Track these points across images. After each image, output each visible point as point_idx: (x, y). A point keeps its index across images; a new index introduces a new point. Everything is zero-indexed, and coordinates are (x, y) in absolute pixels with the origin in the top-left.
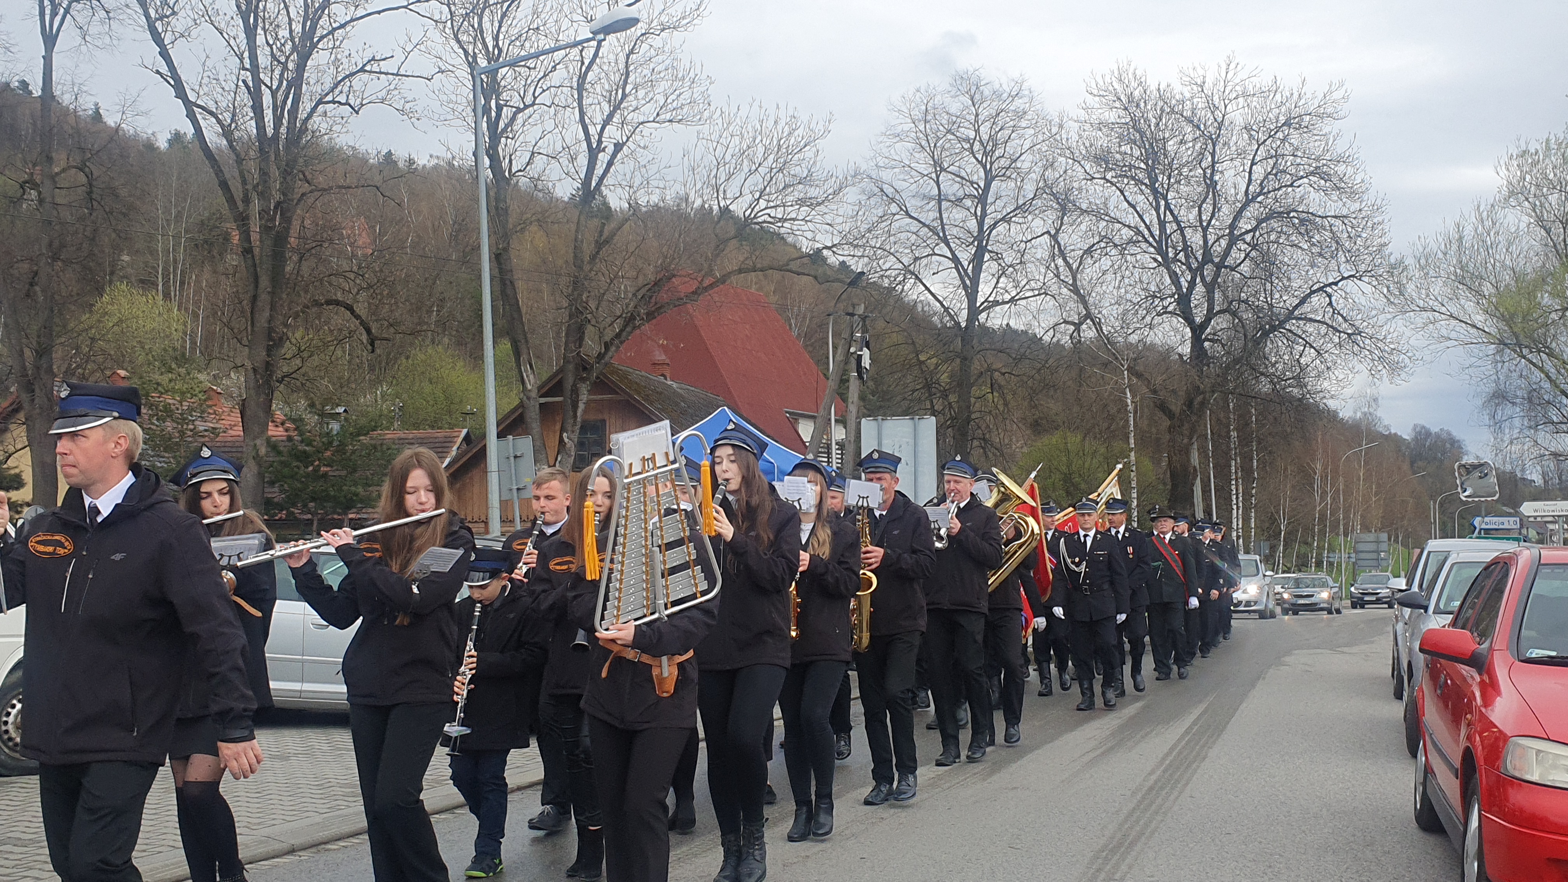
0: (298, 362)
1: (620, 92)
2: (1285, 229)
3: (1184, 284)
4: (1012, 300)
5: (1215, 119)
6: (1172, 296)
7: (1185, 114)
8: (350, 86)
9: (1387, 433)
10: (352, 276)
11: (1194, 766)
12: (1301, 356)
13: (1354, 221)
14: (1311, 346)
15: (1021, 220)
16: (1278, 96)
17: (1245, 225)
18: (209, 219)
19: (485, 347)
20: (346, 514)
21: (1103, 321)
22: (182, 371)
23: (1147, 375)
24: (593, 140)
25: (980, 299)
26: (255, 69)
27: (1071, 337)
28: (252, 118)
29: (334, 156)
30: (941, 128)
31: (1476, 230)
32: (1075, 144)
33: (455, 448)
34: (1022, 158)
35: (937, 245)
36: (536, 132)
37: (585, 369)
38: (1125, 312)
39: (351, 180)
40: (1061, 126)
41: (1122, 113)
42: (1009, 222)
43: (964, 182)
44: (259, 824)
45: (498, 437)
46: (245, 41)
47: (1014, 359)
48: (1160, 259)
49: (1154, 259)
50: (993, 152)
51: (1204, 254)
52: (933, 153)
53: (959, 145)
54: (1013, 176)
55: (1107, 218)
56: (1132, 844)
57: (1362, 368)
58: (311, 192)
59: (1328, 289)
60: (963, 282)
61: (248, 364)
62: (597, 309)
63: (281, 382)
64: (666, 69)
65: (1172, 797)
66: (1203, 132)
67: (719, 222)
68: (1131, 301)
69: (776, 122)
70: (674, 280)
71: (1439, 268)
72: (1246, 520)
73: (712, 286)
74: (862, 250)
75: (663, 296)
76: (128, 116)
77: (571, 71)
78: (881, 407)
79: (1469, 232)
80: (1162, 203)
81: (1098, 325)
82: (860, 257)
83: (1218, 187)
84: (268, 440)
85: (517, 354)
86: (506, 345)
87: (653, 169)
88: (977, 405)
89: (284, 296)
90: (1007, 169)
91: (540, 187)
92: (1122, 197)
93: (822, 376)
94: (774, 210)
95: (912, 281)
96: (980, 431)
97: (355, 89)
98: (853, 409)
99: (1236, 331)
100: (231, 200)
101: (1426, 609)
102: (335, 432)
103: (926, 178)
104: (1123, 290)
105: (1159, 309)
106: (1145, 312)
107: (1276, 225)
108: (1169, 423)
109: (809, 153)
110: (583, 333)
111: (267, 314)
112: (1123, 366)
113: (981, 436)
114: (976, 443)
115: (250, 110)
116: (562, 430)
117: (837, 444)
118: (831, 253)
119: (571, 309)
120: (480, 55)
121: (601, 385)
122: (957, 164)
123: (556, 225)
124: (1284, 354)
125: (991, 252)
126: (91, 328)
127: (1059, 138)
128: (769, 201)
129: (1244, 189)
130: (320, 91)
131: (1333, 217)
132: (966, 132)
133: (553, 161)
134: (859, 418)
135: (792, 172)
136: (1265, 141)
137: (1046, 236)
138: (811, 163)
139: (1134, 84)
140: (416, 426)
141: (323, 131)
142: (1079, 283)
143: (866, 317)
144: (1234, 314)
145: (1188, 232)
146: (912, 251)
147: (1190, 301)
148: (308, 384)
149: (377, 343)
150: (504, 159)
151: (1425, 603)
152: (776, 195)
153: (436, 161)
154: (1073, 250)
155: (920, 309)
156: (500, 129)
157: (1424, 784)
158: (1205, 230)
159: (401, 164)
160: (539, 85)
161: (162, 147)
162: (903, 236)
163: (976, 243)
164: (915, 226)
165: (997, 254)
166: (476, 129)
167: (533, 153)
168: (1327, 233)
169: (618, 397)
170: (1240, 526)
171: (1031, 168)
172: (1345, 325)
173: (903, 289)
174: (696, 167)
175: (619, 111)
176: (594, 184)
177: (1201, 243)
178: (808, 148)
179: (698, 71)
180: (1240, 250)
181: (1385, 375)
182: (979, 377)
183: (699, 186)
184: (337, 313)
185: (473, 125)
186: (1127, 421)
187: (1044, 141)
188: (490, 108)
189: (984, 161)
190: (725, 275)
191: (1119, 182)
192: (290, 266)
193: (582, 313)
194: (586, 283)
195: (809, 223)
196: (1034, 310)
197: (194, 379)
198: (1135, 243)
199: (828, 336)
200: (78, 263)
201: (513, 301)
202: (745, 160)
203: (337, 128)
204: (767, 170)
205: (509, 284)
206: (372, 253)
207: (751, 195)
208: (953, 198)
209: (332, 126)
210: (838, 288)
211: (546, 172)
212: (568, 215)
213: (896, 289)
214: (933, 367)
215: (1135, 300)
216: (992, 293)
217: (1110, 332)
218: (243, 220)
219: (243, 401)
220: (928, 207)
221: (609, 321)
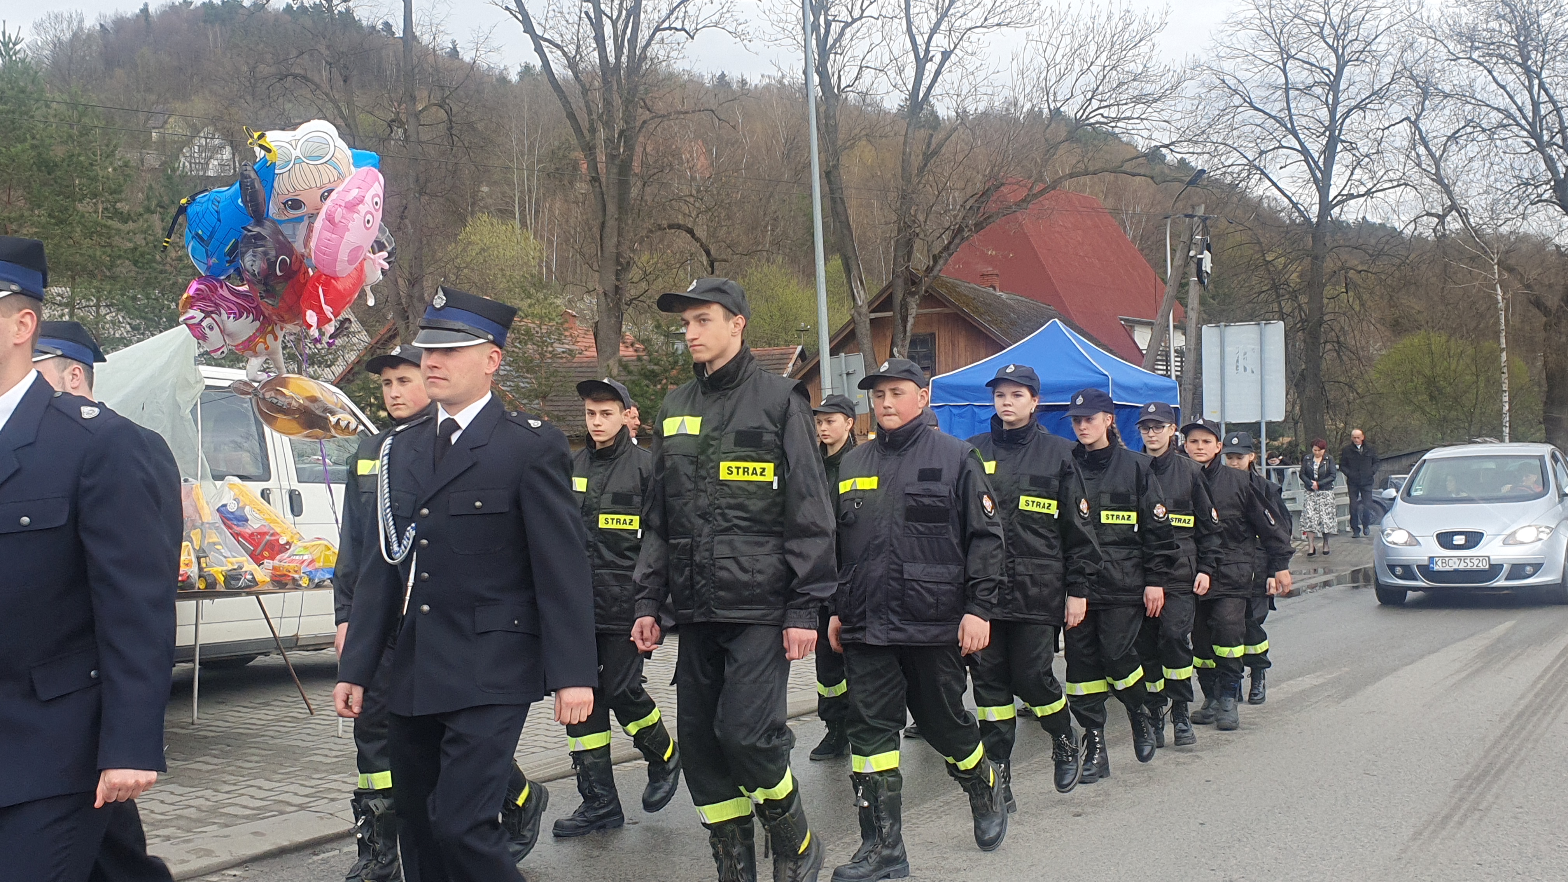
0: (644, 285)
3: (1561, 170)
4: (1368, 193)
6: (1548, 183)
8: (686, 12)
15: (1377, 107)
18: (559, 149)
19: (817, 264)
21: (1470, 212)
22: (540, 296)
23: (1520, 269)
24: (920, 50)
25: (1333, 192)
27: (1434, 230)
28: (594, 50)
29: (672, 81)
30: (1288, 13)
32: (1436, 22)
33: (790, 365)
34: (1377, 40)
35: (1285, 136)
36: (864, 46)
37: (914, 283)
38: (1496, 202)
39: (688, 105)
40: (1421, 4)
42: (1363, 109)
43: (1314, 69)
45: (831, 356)
47: (1371, 256)
49: (1526, 142)
50: (1345, 34)
52: (1279, 40)
53: (1308, 30)
54: (1368, 60)
55: (1473, 101)
56: (1501, 771)
58: (652, 118)
60: (1314, 176)
61: (599, 288)
62: (925, 222)
67: (1048, 126)
68: (1502, 190)
69: (1109, 18)
70: (1002, 188)
73: (1042, 192)
74: (1201, 146)
75: (992, 206)
76: (482, 52)
78: (1222, 311)
80: (1536, 82)
81: (1464, 216)
82: (1200, 154)
84: (620, 361)
85: (848, 270)
86: (837, 262)
87: (980, 75)
88: (1330, 305)
89: (630, 222)
90: (1362, 52)
91: (868, 101)
92: (1490, 77)
93: (1159, 280)
94: (1107, 109)
95: (1257, 176)
96: (1333, 334)
97: (690, 14)
98: (1193, 315)
100: (578, 130)
102: (680, 352)
103: (1271, 66)
104: (1492, 178)
105: (1533, 197)
106: (1517, 201)
108: (1545, 319)
109: (1144, 48)
110: (912, 246)
111: (615, 240)
112: (1493, 260)
113: (1335, 339)
114: (1329, 346)
115: (592, 41)
116: (893, 344)
117: (1176, 351)
118: (1169, 151)
119: (900, 223)
121: (931, 299)
122: (1306, 50)
123: (885, 139)
125: (1345, 141)
126: (457, 257)
127: (1419, 17)
128: (1101, 101)
130: (657, 19)
132: (1315, 15)
133: (881, 74)
134: (1199, 324)
135: (1126, 69)
137: (1405, 122)
138: (1146, 58)
141: (661, 58)
142: (1442, 172)
143: (1206, 218)
146: (1257, 144)
149: (716, 264)
150: (833, 75)
152: (1109, 94)
153: (767, 81)
154: (1436, 137)
155: (1266, 205)
156: (828, 46)
159: (735, 86)
161: (514, 80)
162: (1247, 129)
163: (1327, 133)
164: (1259, 117)
165: (1351, 143)
166: (805, 47)
167: (861, 67)
169: (946, 311)
171: (1388, 50)
173: (1247, 186)
174: (1025, 70)
175: (946, 19)
176: (921, 95)
178: (1143, 43)
182: (1332, 276)
183: (1027, 91)
184: (678, 237)
185: (803, 44)
186: (1498, 318)
187: (1402, 20)
188: (819, 25)
189: (1335, 45)
190: (1055, 181)
191: (1487, 61)
192: (634, 192)
193: (910, 227)
194: (914, 196)
195: (1145, 121)
196: (1393, 202)
197: (551, 304)
198: (1505, 126)
199: (1165, 239)
200: (442, 196)
201: (843, 218)
202: (1076, 60)
203: (674, 54)
204: (1100, 68)
205: (839, 201)
206: (709, 178)
207: (1082, 96)
208: (1301, 87)
209: (669, 53)
210: (1177, 187)
211: (875, 86)
212: (896, 128)
213: (1240, 185)
214: (1280, 267)
215: (1506, 189)
216: (1345, 186)
217: (1478, 224)
218: (590, 149)
219: (596, 323)
220: (1274, 97)
221: (937, 233)
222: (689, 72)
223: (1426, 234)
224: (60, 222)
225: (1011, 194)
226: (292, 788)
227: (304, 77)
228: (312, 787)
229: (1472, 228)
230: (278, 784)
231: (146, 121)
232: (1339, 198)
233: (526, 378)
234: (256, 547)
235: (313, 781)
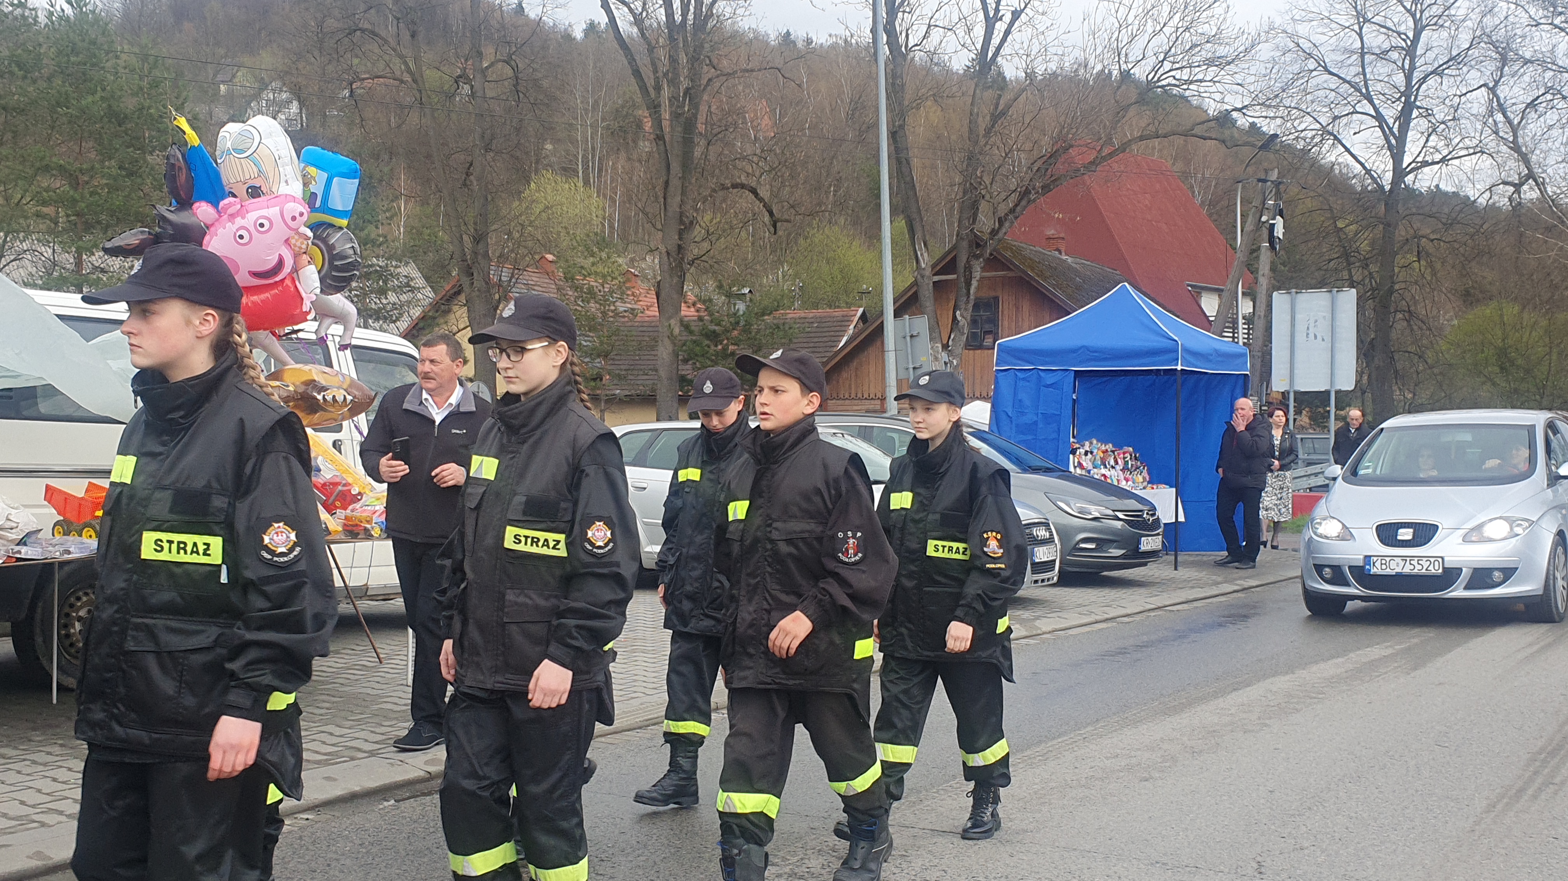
4: (1443, 160)
10: (755, 159)
15: (1455, 73)
18: (623, 107)
19: (884, 225)
21: (1548, 180)
22: (604, 255)
24: (989, 9)
25: (1407, 160)
27: (1510, 199)
28: (661, 7)
29: (737, 39)
33: (852, 327)
35: (1359, 102)
37: (978, 246)
39: (754, 63)
42: (1441, 75)
43: (1390, 33)
45: (895, 317)
47: (1444, 224)
52: (1356, 3)
54: (1447, 24)
58: (718, 77)
60: (1388, 142)
61: (662, 248)
62: (991, 184)
63: (691, 265)
67: (1119, 87)
70: (1071, 151)
73: (1111, 155)
74: (1274, 110)
75: (1060, 167)
76: (549, 8)
78: (1292, 278)
81: (1541, 185)
82: (1272, 118)
84: (681, 321)
85: (912, 232)
86: (902, 224)
87: (1051, 35)
88: (1401, 274)
89: (693, 181)
90: (1441, 16)
91: (936, 61)
93: (1228, 248)
94: (1179, 71)
95: (1330, 142)
96: (1404, 302)
98: (1264, 281)
100: (643, 88)
102: (741, 313)
103: (1347, 30)
110: (978, 208)
111: (678, 199)
113: (1406, 309)
114: (1399, 316)
116: (956, 308)
117: (1244, 318)
118: (1241, 115)
119: (965, 185)
121: (995, 262)
122: (1383, 14)
123: (952, 99)
125: (1421, 108)
126: (521, 215)
133: (949, 33)
134: (1269, 291)
135: (1200, 31)
137: (1483, 89)
138: (1221, 20)
140: (816, 306)
142: (1520, 140)
143: (1280, 184)
146: (1331, 109)
148: (716, 266)
149: (779, 224)
150: (901, 34)
152: (1181, 56)
153: (834, 40)
154: (1514, 104)
155: (1337, 172)
156: (897, 4)
159: (800, 44)
161: (579, 38)
162: (1321, 93)
163: (1403, 99)
164: (1333, 82)
165: (1427, 110)
166: (873, 5)
167: (929, 26)
169: (1011, 274)
171: (1467, 15)
173: (1319, 151)
174: (1097, 31)
176: (990, 55)
178: (1217, 4)
182: (1404, 244)
183: (1098, 52)
184: (741, 197)
189: (1413, 9)
190: (1123, 144)
192: (698, 152)
193: (976, 188)
194: (980, 157)
195: (1217, 84)
196: (1468, 170)
197: (614, 262)
199: (1236, 204)
200: (508, 153)
201: (908, 179)
202: (1149, 21)
203: (740, 11)
204: (1173, 29)
205: (904, 162)
206: (774, 136)
207: (1155, 57)
208: (1377, 51)
209: (735, 10)
210: (1248, 152)
211: (943, 44)
212: (964, 89)
213: (1313, 150)
214: (1351, 235)
216: (1420, 152)
217: (1555, 193)
218: (655, 107)
219: (659, 283)
220: (1349, 62)
221: (1003, 195)
222: (754, 31)
223: (1502, 203)
224: (130, 174)
225: (1079, 157)
226: (362, 735)
227: (373, 33)
228: (382, 734)
229: (1549, 197)
230: (350, 731)
231: (215, 76)
232: (1413, 165)
233: (589, 336)
234: (328, 497)
235: (383, 728)
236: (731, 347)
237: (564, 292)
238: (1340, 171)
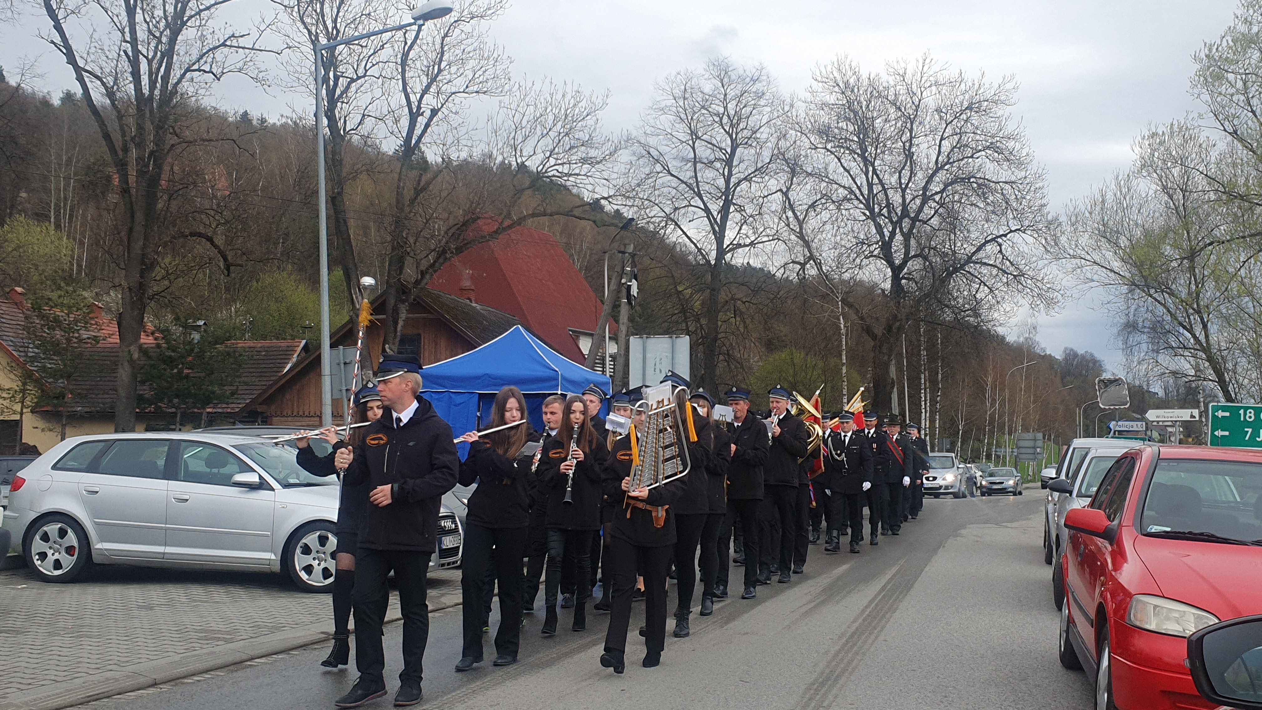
0: (166, 283)
1: (436, 67)
2: (966, 192)
3: (887, 234)
4: (752, 244)
5: (913, 103)
6: (877, 243)
7: (889, 98)
8: (214, 58)
9: (1043, 354)
10: (212, 213)
11: (887, 616)
12: (976, 292)
13: (1020, 186)
14: (985, 285)
15: (760, 180)
16: (963, 85)
17: (935, 187)
18: (94, 164)
19: (321, 273)
20: (204, 409)
21: (823, 262)
22: (70, 289)
23: (856, 305)
24: (413, 106)
25: (727, 242)
26: (134, 42)
27: (797, 275)
28: (131, 82)
29: (199, 114)
30: (697, 104)
31: (1115, 195)
32: (803, 120)
33: (295, 356)
34: (761, 130)
35: (693, 198)
36: (367, 98)
37: (404, 292)
38: (841, 255)
39: (213, 134)
40: (792, 106)
41: (840, 96)
42: (750, 181)
43: (715, 148)
44: (127, 662)
45: (331, 347)
46: (126, 19)
47: (753, 291)
48: (868, 214)
49: (863, 213)
50: (738, 125)
51: (902, 211)
52: (690, 124)
53: (711, 118)
54: (754, 144)
55: (827, 180)
56: (839, 677)
57: (1025, 302)
58: (179, 144)
59: (999, 240)
60: (713, 229)
61: (125, 284)
62: (415, 244)
64: (474, 50)
65: (870, 641)
66: (903, 113)
67: (515, 175)
68: (845, 247)
69: (564, 96)
70: (479, 221)
71: (1086, 224)
72: (932, 421)
73: (510, 227)
74: (632, 201)
75: (470, 234)
76: (27, 77)
77: (396, 49)
78: (646, 327)
79: (1109, 197)
80: (871, 169)
81: (819, 265)
82: (630, 206)
83: (914, 158)
84: (140, 348)
85: (349, 280)
86: (339, 272)
87: (463, 131)
88: (723, 327)
89: (156, 228)
90: (749, 139)
91: (369, 143)
92: (839, 164)
93: (598, 300)
94: (561, 166)
95: (672, 227)
96: (724, 347)
97: (217, 60)
98: (623, 329)
99: (926, 271)
100: (112, 148)
101: (1071, 493)
102: (196, 341)
103: (684, 144)
104: (839, 238)
105: (866, 253)
106: (855, 255)
107: (959, 188)
108: (872, 343)
109: (590, 121)
110: (404, 263)
111: (141, 243)
112: (838, 298)
113: (726, 352)
114: (721, 357)
115: (129, 75)
116: (386, 342)
117: (610, 356)
118: (607, 202)
119: (393, 243)
120: (322, 35)
121: (418, 306)
122: (709, 133)
123: (382, 175)
124: (964, 291)
125: (736, 204)
127: (790, 115)
128: (557, 159)
129: (934, 159)
130: (188, 61)
131: (1004, 182)
132: (717, 108)
133: (380, 122)
134: (628, 336)
135: (576, 137)
136: (952, 121)
137: (779, 193)
138: (592, 129)
139: (849, 73)
140: (264, 338)
141: (190, 94)
142: (804, 231)
143: (635, 255)
144: (925, 258)
145: (891, 193)
146: (673, 202)
147: (891, 247)
148: (174, 301)
149: (232, 268)
150: (340, 119)
151: (1070, 489)
152: (563, 155)
153: (284, 120)
154: (800, 205)
155: (678, 250)
156: (336, 96)
157: (1067, 632)
158: (904, 191)
159: (255, 122)
160: (370, 60)
161: (56, 104)
162: (666, 190)
163: (724, 197)
164: (675, 182)
165: (740, 206)
166: (317, 95)
167: (364, 115)
168: (999, 195)
169: (430, 316)
170: (928, 426)
171: (768, 138)
172: (1012, 269)
173: (665, 233)
174: (498, 130)
175: (435, 83)
176: (413, 142)
177: (900, 201)
178: (589, 117)
179: (501, 53)
180: (931, 208)
181: (1042, 309)
182: (725, 305)
183: (500, 146)
184: (199, 244)
185: (315, 92)
186: (841, 341)
187: (778, 117)
188: (329, 78)
189: (731, 132)
190: (520, 219)
191: (836, 151)
192: (160, 204)
193: (402, 246)
194: (406, 222)
195: (590, 178)
196: (769, 252)
197: (79, 296)
198: (849, 200)
199: (604, 270)
201: (345, 237)
202: (538, 126)
203: (202, 92)
204: (556, 134)
205: (342, 222)
206: (229, 195)
207: (542, 154)
208: (706, 161)
209: (197, 90)
210: (613, 231)
211: (375, 131)
212: (392, 167)
213: (660, 232)
214: (688, 296)
215: (848, 246)
216: (736, 237)
217: (828, 271)
218: (122, 165)
219: (120, 314)
220: (686, 168)
221: (424, 253)
223: (792, 277)
229: (824, 274)
233: (53, 360)
236: (186, 371)
237: (31, 321)
238: (681, 249)
